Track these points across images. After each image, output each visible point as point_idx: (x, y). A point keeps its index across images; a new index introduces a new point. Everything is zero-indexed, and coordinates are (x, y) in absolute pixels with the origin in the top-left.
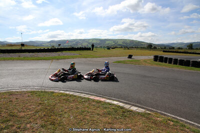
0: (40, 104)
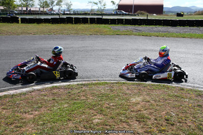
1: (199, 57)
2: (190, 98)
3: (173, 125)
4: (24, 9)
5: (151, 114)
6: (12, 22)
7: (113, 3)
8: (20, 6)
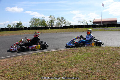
4: (50, 26)
6: (46, 29)
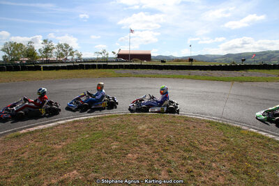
0: (225, 140)
1: (181, 92)
2: (181, 123)
3: (172, 145)
5: (155, 137)
6: (36, 70)
7: (114, 53)
8: (41, 57)
